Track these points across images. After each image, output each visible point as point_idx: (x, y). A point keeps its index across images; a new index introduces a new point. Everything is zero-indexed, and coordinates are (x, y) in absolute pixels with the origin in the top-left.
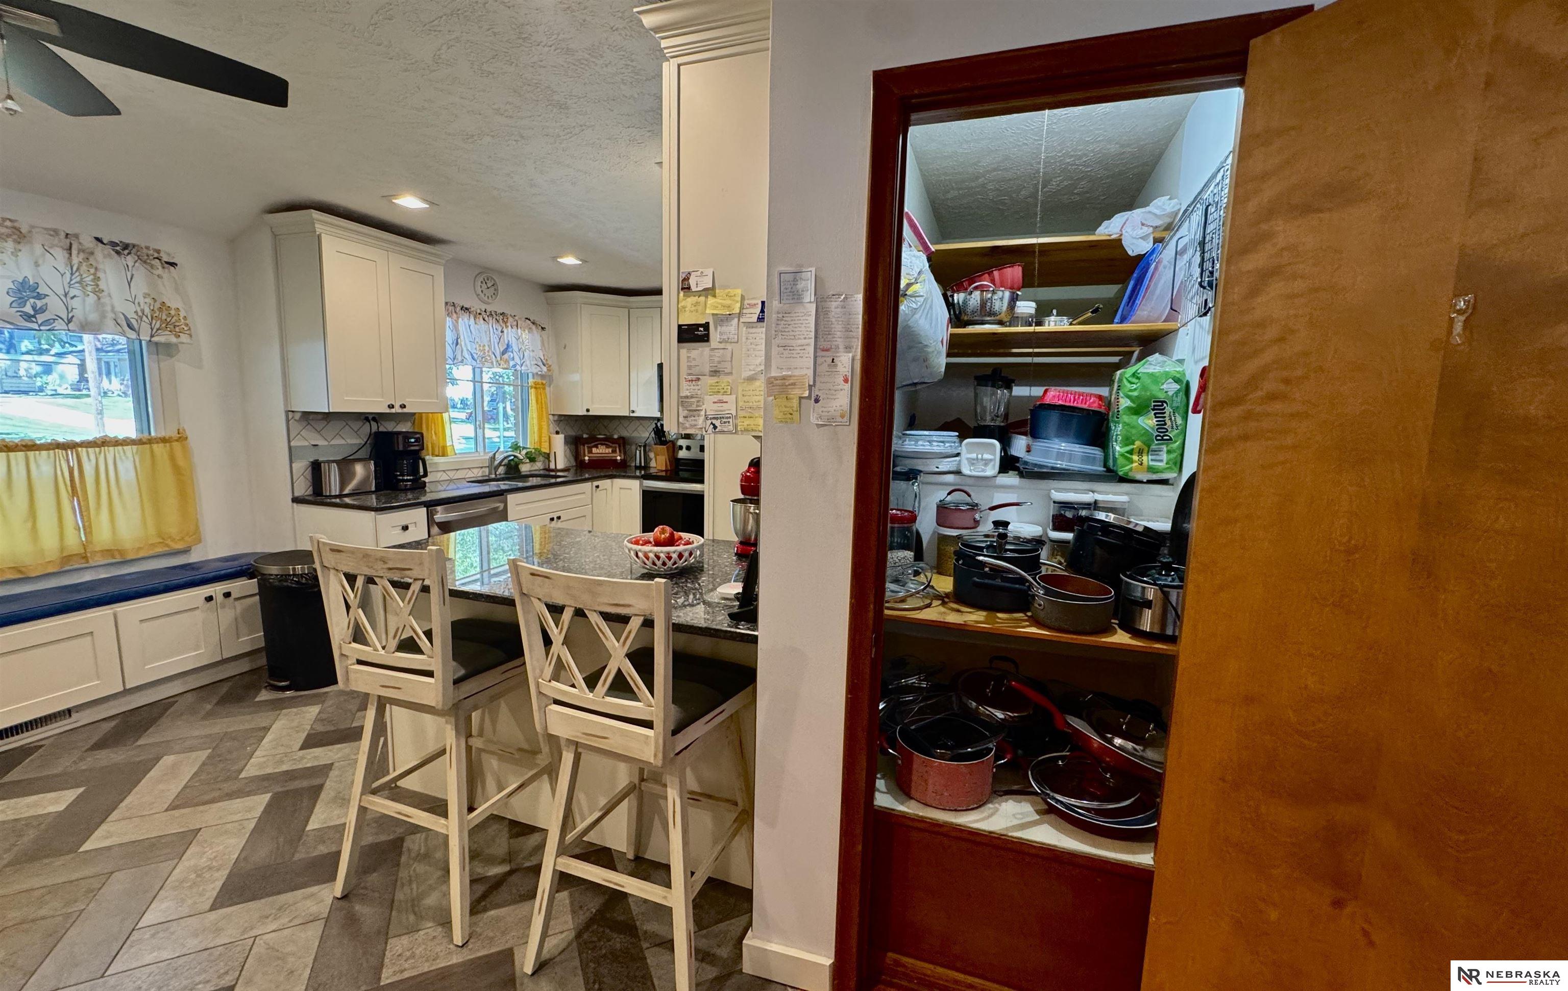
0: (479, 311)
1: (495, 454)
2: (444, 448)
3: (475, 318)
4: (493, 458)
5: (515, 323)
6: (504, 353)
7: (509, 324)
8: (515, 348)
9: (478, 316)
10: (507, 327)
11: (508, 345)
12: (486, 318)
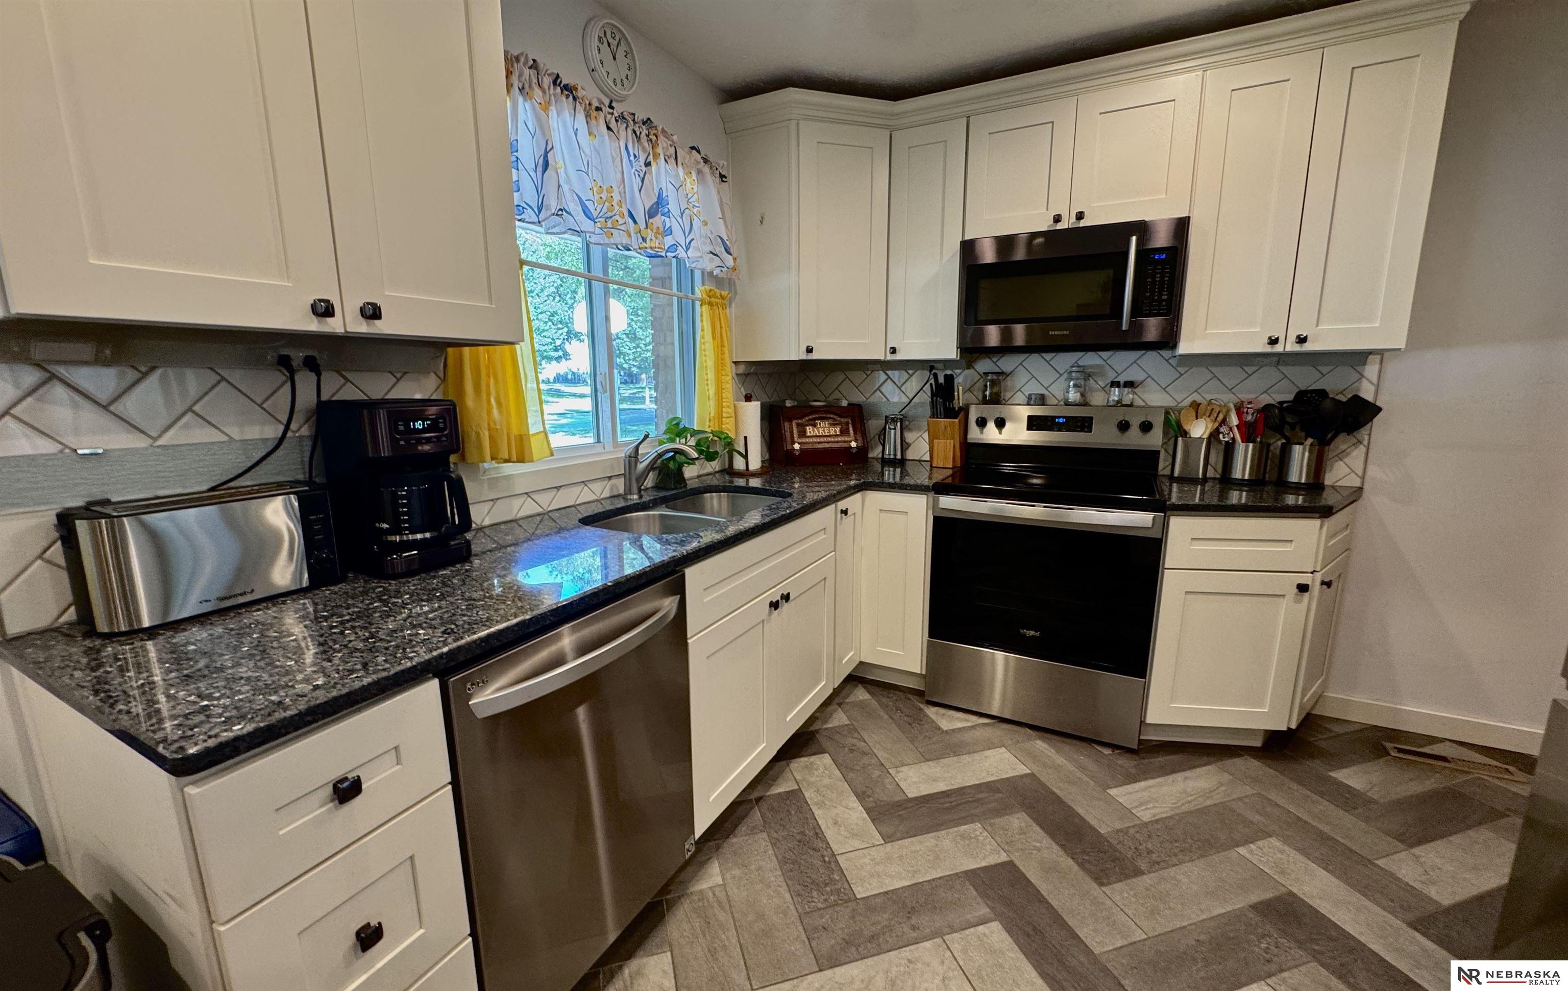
0: (595, 104)
1: (637, 448)
2: (522, 440)
3: (588, 116)
4: (634, 456)
5: (672, 150)
6: (652, 213)
7: (659, 150)
8: (673, 207)
9: (594, 113)
10: (656, 156)
11: (660, 196)
12: (613, 125)
